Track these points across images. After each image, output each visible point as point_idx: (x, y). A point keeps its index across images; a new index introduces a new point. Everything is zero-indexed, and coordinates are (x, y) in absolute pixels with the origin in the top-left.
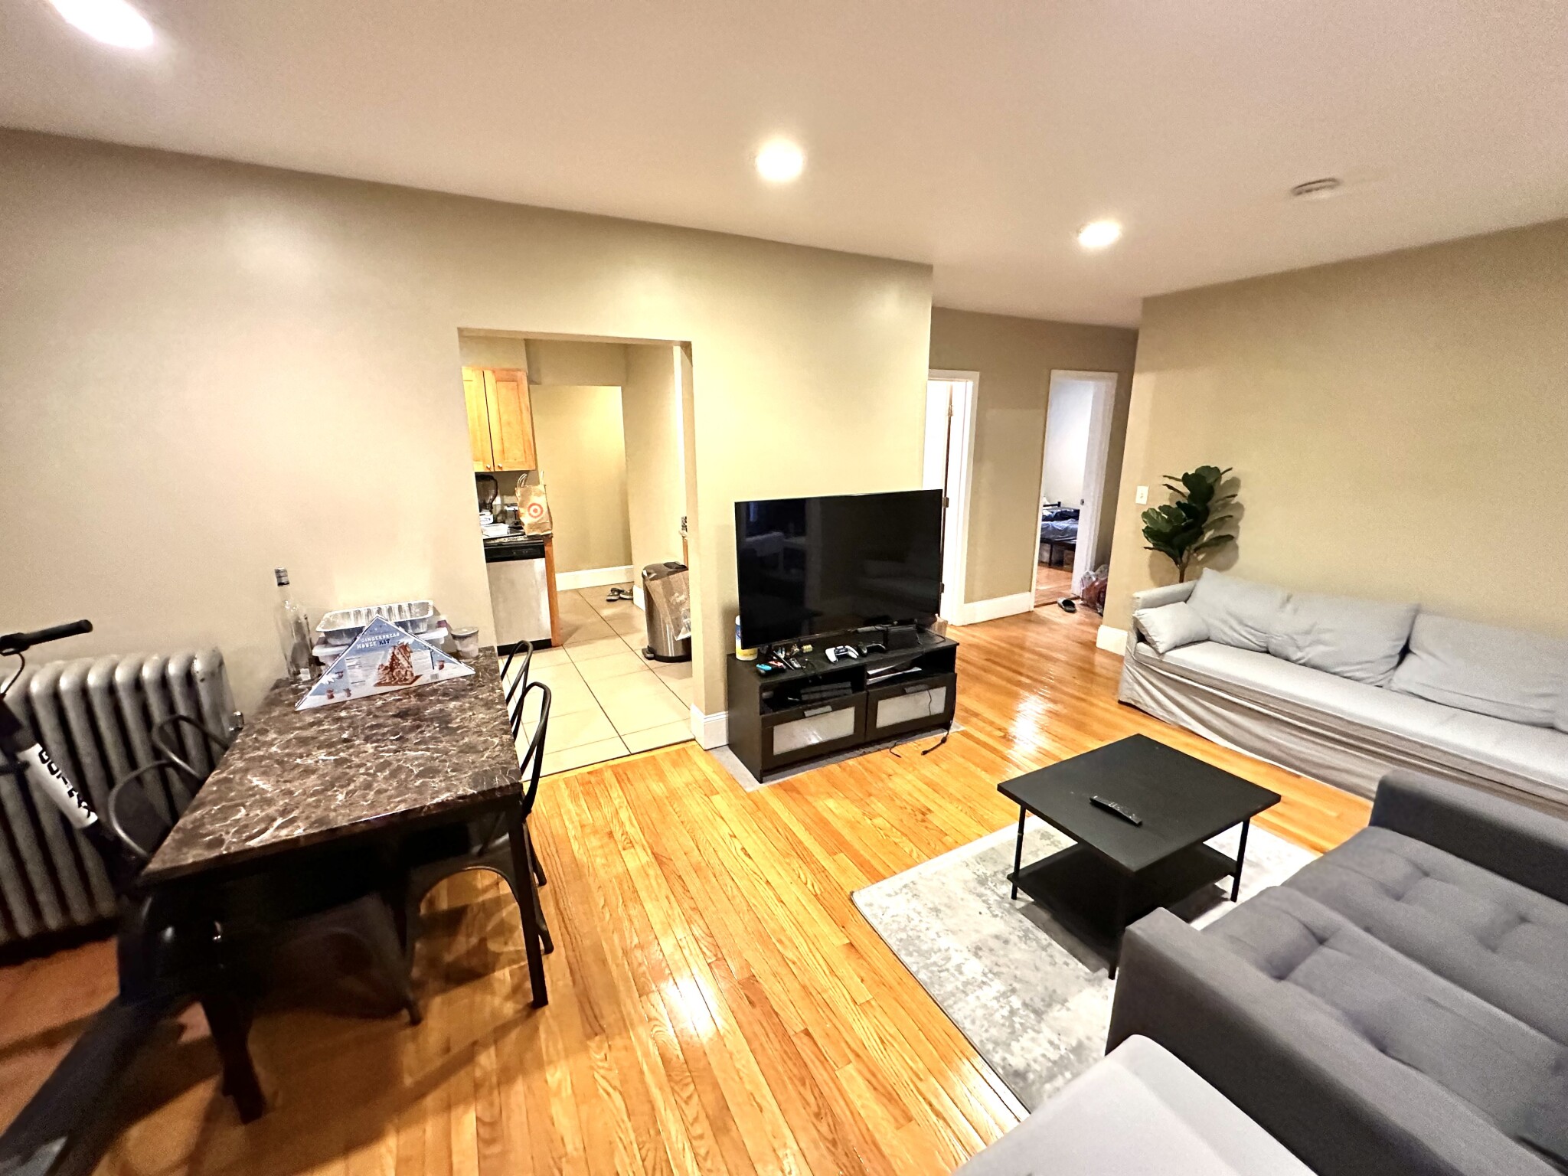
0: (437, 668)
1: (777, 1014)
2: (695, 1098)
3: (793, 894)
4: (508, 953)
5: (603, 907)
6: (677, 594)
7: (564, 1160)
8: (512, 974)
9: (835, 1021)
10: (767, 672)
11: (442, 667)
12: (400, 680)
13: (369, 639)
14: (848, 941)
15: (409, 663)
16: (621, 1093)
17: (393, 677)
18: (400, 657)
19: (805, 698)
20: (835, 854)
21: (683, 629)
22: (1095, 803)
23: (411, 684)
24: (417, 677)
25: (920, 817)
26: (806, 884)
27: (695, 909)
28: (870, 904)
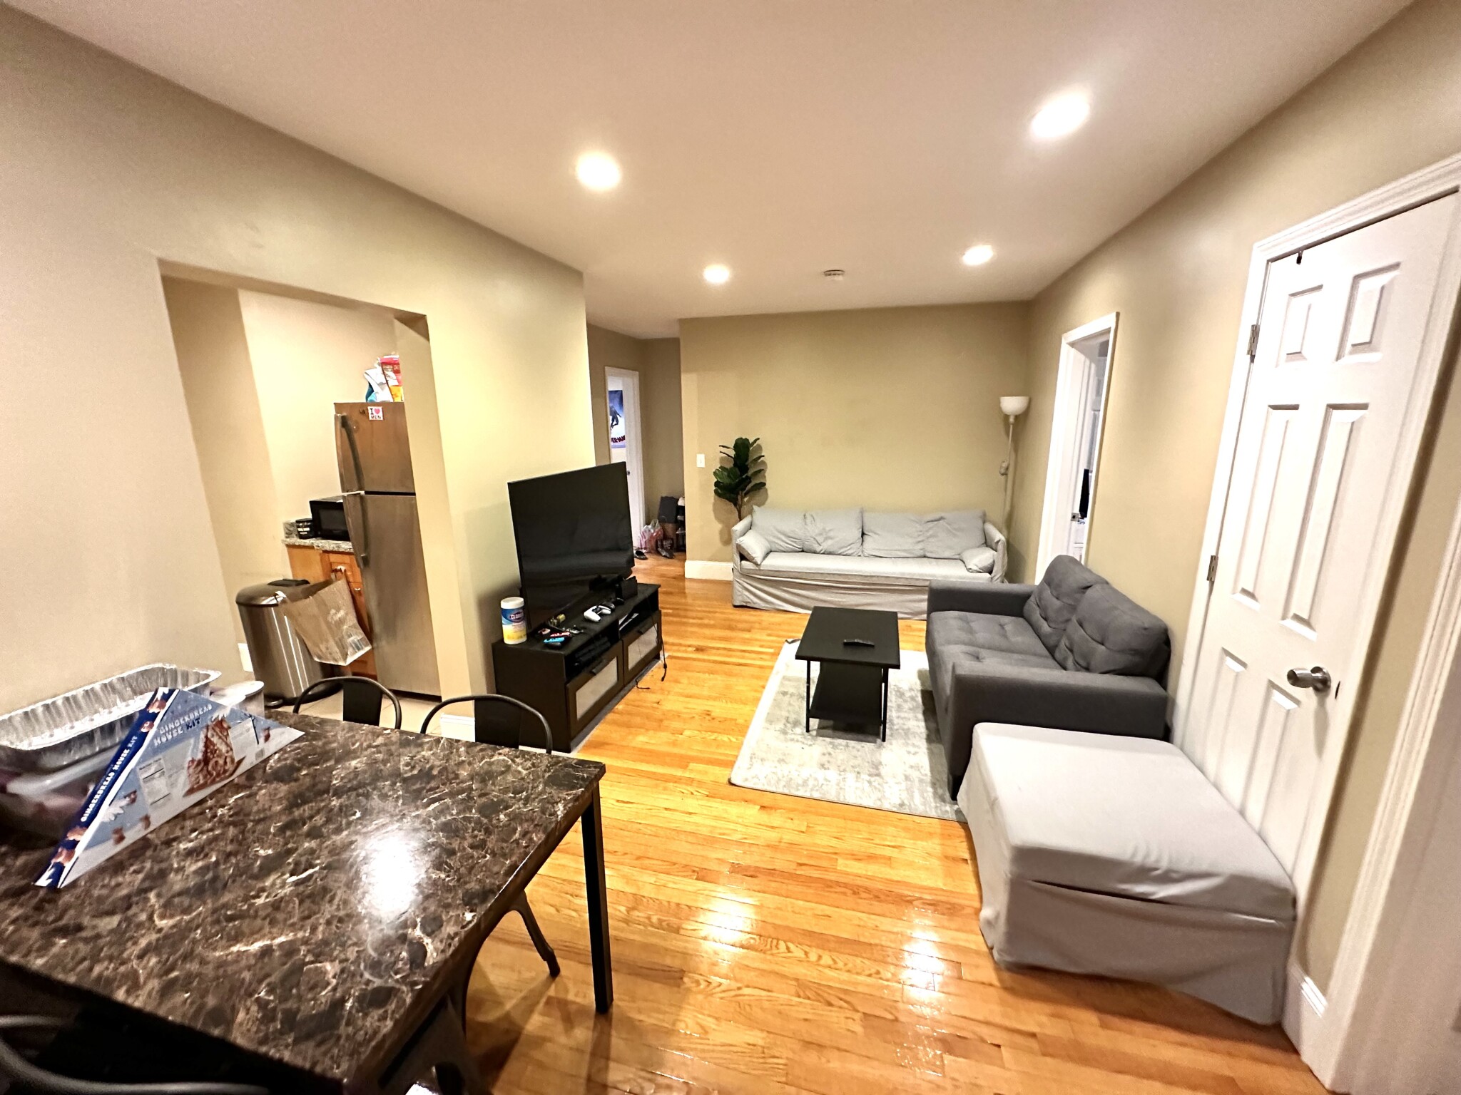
0: (262, 740)
1: (774, 870)
2: (791, 945)
3: (692, 804)
5: (558, 911)
7: (766, 1050)
8: (543, 1014)
9: (805, 848)
11: (267, 738)
12: (218, 775)
13: (171, 726)
14: (759, 807)
15: (228, 745)
16: (748, 986)
17: (209, 773)
18: (215, 740)
20: (687, 766)
22: (846, 644)
23: (231, 775)
24: (240, 762)
25: (708, 718)
26: (692, 793)
27: (638, 858)
28: (746, 780)
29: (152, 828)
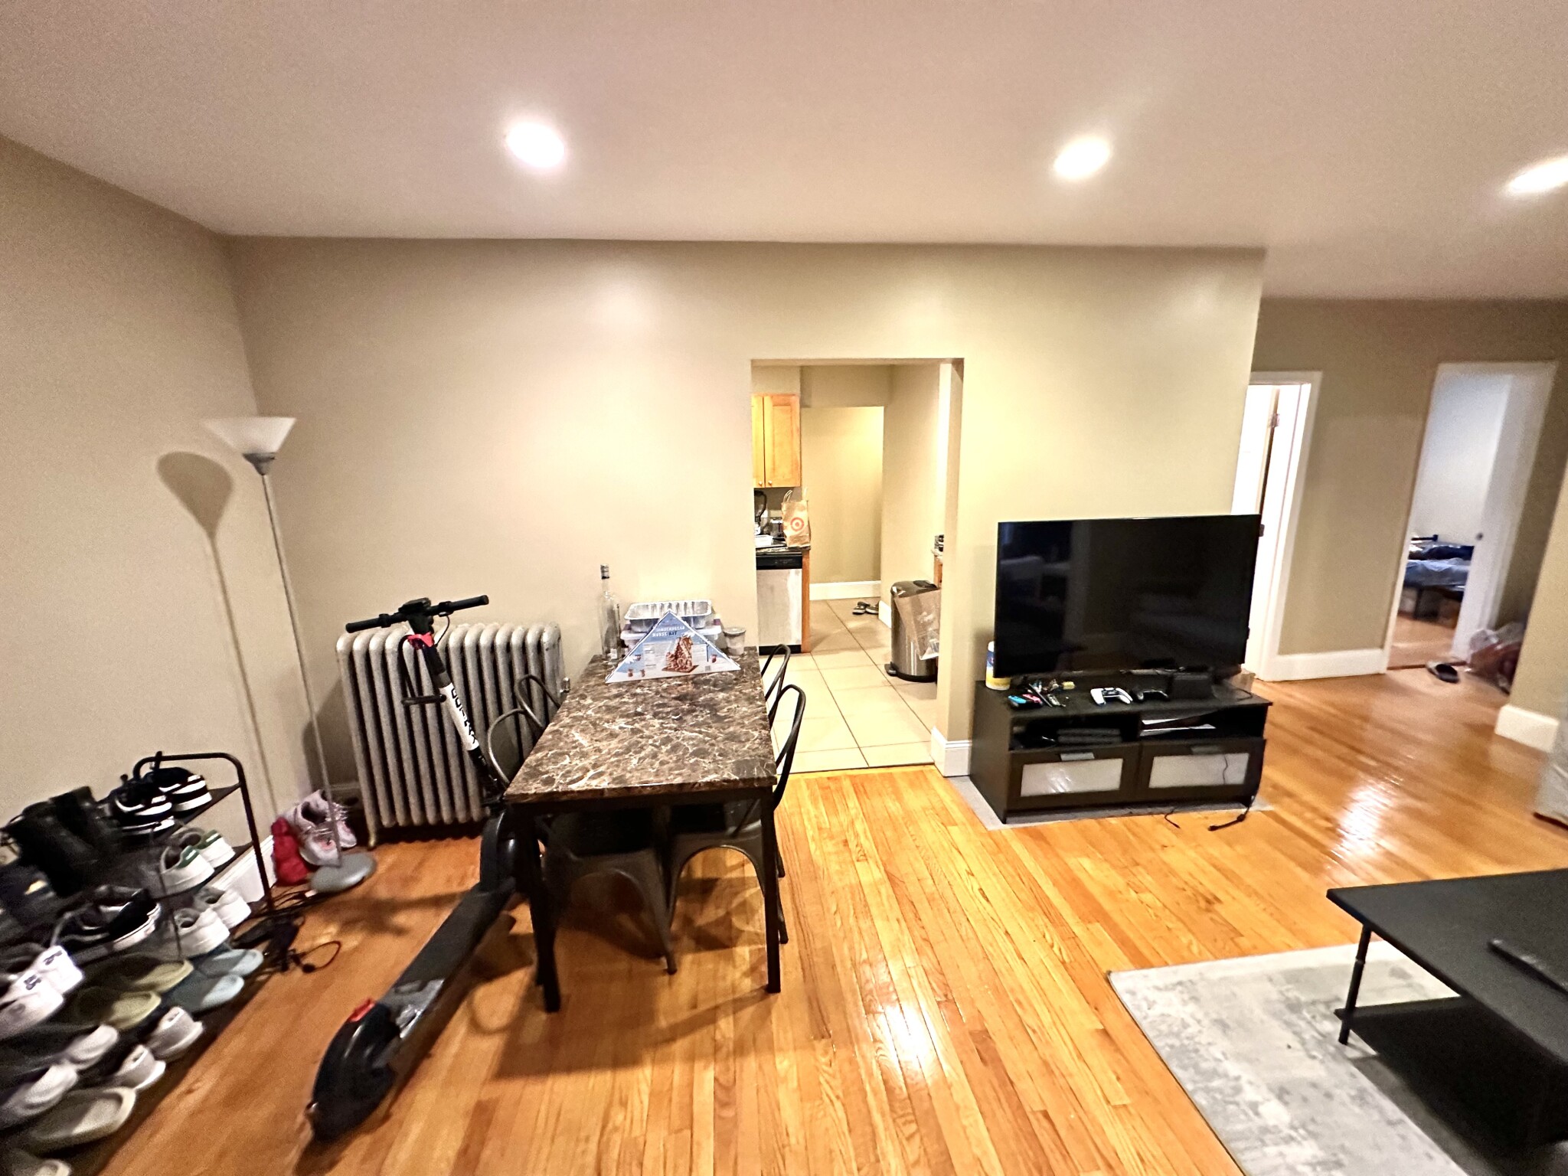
0: (710, 660)
1: (1012, 1083)
2: (917, 1138)
3: (1036, 953)
4: (749, 932)
5: (835, 913)
6: (925, 613)
9: (1081, 1114)
10: (1020, 705)
11: (714, 661)
12: (682, 668)
13: (662, 630)
14: (1101, 1027)
15: (689, 654)
16: (843, 1105)
17: (677, 664)
18: (683, 647)
19: (1062, 739)
20: (1090, 921)
21: (929, 649)
22: (1495, 950)
23: (689, 672)
24: (695, 667)
25: (1203, 904)
26: (1052, 946)
27: (926, 940)
28: (1133, 993)
29: (644, 678)
